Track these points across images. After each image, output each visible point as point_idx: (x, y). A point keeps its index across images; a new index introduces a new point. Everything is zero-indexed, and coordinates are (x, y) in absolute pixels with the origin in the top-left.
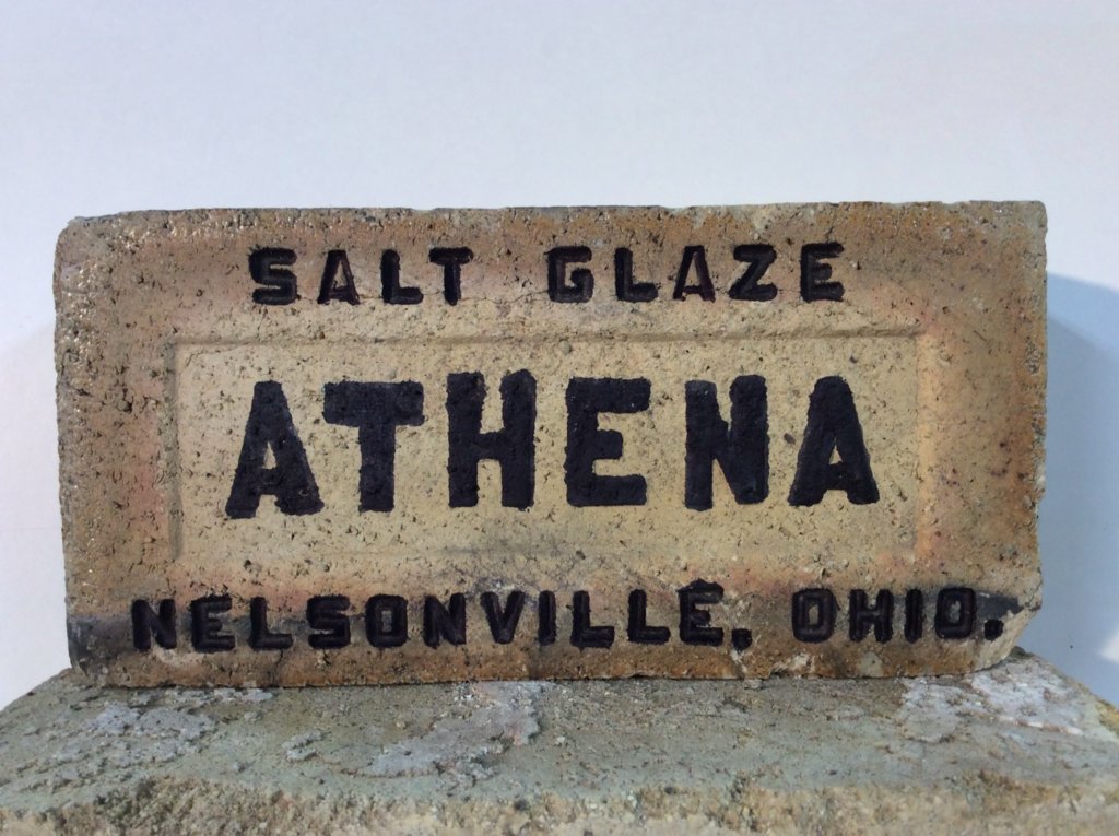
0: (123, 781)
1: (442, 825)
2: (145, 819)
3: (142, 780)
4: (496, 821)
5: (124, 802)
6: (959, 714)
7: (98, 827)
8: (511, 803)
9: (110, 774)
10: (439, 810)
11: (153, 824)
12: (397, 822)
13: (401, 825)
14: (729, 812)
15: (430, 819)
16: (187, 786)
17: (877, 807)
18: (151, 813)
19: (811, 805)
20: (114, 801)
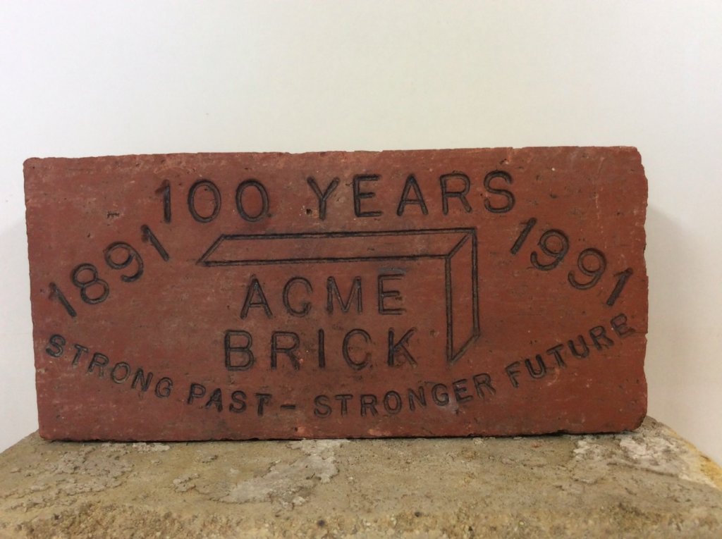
0: (71, 504)
1: (272, 535)
2: (83, 529)
3: (83, 504)
4: (305, 533)
5: (71, 518)
6: (609, 464)
7: (54, 534)
8: (316, 522)
9: (63, 499)
10: (270, 525)
11: (88, 532)
12: (243, 533)
13: (245, 534)
14: (456, 528)
15: (265, 531)
16: (112, 508)
17: (551, 526)
18: (88, 525)
19: (508, 524)
20: (64, 517)
